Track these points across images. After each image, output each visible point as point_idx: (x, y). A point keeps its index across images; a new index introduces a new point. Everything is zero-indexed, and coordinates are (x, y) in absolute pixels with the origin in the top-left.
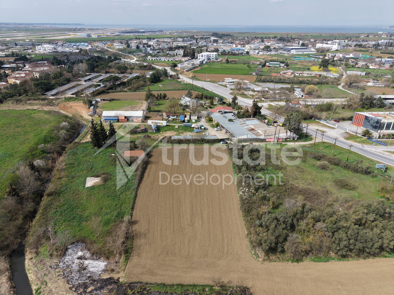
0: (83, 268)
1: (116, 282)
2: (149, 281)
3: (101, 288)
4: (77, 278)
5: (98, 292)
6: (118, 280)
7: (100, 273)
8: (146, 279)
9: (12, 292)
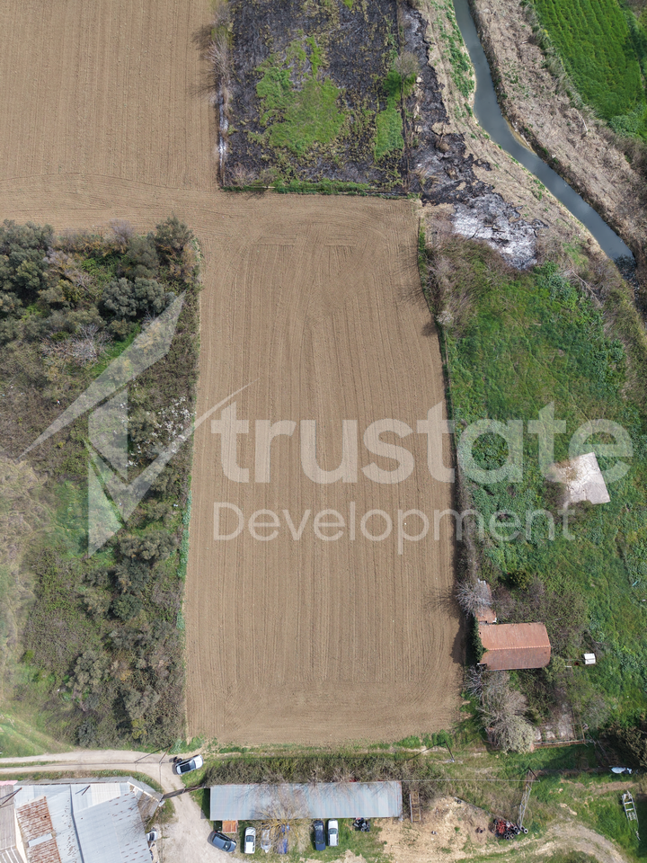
0: (489, 221)
1: (425, 198)
2: (375, 200)
3: (446, 189)
4: (491, 205)
5: (448, 183)
6: (424, 203)
7: (458, 215)
8: (380, 204)
9: (579, 184)
